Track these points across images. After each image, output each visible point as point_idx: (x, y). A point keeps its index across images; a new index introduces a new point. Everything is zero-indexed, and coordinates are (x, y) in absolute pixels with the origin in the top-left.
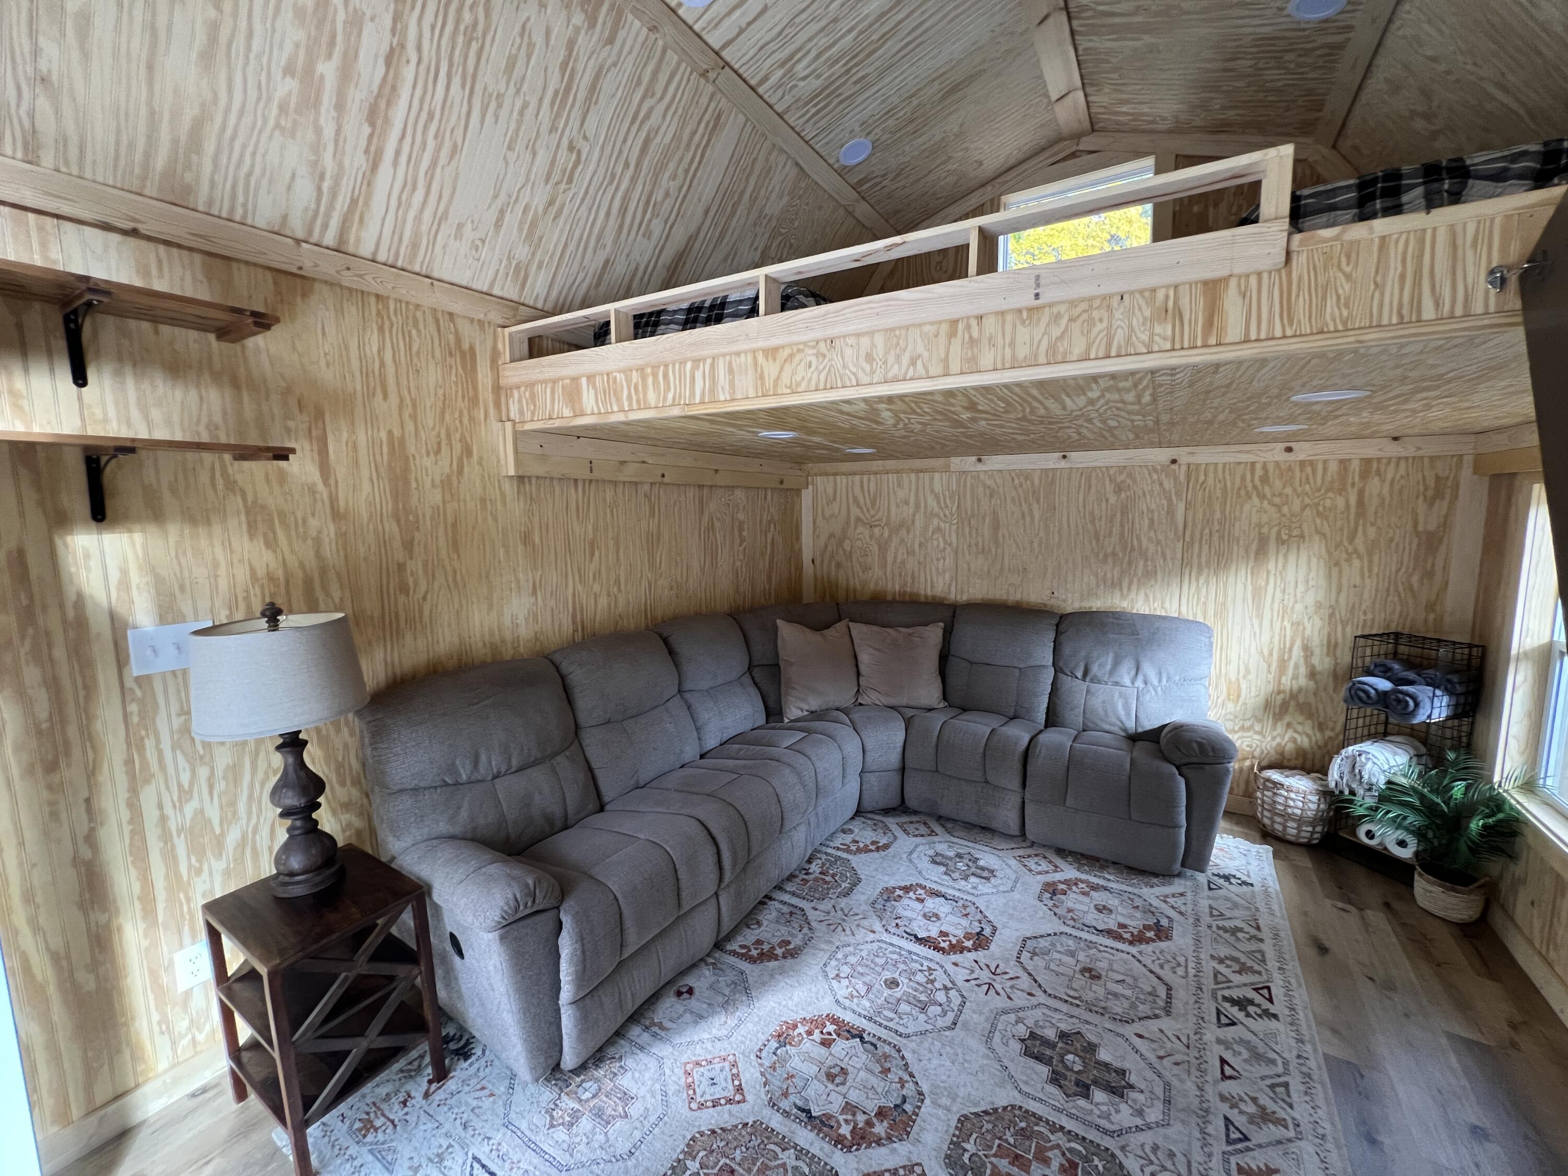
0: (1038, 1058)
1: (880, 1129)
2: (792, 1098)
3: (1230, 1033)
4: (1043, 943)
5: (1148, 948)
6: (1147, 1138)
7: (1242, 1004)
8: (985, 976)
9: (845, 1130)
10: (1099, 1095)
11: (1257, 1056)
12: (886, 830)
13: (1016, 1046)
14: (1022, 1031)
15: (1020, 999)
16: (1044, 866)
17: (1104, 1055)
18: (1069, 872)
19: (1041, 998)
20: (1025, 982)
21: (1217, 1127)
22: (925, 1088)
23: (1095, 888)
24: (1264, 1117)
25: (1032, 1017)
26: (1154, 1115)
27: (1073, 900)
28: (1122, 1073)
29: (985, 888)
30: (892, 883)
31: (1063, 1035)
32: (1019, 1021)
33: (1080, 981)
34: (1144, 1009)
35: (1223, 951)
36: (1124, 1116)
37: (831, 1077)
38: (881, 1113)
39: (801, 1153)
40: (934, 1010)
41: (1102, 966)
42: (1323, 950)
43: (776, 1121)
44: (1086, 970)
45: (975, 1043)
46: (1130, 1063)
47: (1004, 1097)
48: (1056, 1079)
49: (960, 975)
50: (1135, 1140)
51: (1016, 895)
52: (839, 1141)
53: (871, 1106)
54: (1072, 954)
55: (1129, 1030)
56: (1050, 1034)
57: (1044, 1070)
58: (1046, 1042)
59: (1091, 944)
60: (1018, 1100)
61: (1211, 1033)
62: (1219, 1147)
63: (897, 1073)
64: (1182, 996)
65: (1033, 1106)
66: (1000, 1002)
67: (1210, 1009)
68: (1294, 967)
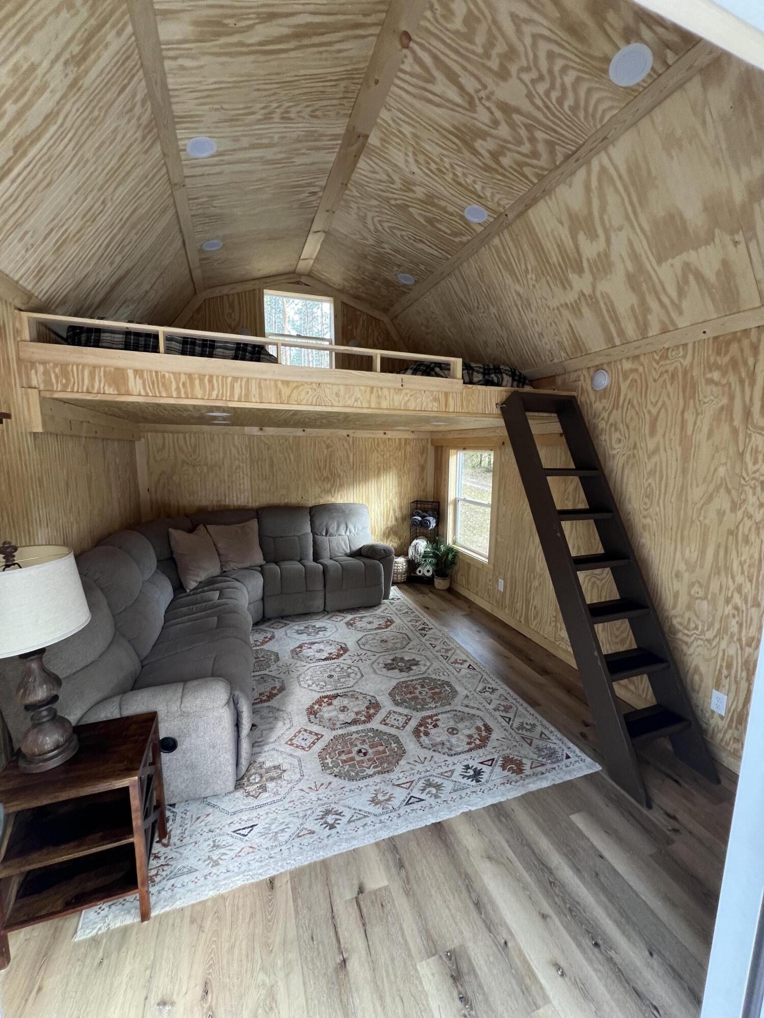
0: (393, 669)
1: (372, 711)
2: (338, 723)
3: (427, 637)
4: (363, 640)
5: (392, 627)
6: (431, 669)
7: (423, 629)
8: (357, 658)
9: (363, 718)
10: (414, 668)
11: (436, 639)
12: (266, 631)
13: (384, 670)
14: (381, 665)
15: (374, 658)
16: (340, 618)
17: (406, 658)
18: (349, 617)
19: (378, 655)
20: (369, 653)
21: (441, 658)
22: (372, 694)
23: (362, 618)
24: (447, 650)
25: (381, 660)
26: (428, 664)
27: (359, 624)
28: (414, 660)
29: (328, 634)
30: (292, 648)
31: (393, 660)
32: (378, 664)
33: (383, 645)
34: (405, 643)
35: (409, 619)
36: (423, 669)
37: (343, 711)
38: (368, 708)
39: (357, 732)
40: (353, 675)
41: (385, 638)
42: (428, 608)
43: (340, 732)
44: (382, 641)
45: (373, 676)
46: (414, 656)
47: (394, 683)
48: (401, 671)
49: (349, 662)
50: (429, 671)
51: (340, 631)
52: (364, 722)
53: (363, 708)
54: (374, 639)
55: (406, 649)
56: (389, 662)
57: (396, 671)
58: (391, 664)
59: (377, 634)
60: (398, 681)
61: (423, 640)
62: (445, 662)
63: (361, 697)
64: (410, 635)
65: (402, 680)
66: (369, 662)
67: (418, 634)
68: (425, 615)
